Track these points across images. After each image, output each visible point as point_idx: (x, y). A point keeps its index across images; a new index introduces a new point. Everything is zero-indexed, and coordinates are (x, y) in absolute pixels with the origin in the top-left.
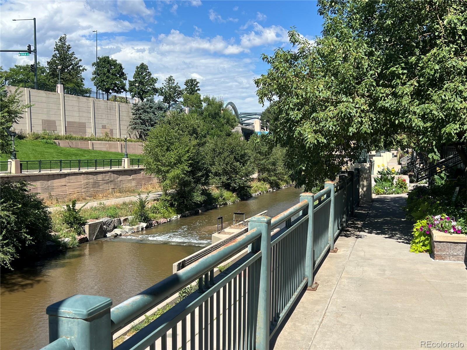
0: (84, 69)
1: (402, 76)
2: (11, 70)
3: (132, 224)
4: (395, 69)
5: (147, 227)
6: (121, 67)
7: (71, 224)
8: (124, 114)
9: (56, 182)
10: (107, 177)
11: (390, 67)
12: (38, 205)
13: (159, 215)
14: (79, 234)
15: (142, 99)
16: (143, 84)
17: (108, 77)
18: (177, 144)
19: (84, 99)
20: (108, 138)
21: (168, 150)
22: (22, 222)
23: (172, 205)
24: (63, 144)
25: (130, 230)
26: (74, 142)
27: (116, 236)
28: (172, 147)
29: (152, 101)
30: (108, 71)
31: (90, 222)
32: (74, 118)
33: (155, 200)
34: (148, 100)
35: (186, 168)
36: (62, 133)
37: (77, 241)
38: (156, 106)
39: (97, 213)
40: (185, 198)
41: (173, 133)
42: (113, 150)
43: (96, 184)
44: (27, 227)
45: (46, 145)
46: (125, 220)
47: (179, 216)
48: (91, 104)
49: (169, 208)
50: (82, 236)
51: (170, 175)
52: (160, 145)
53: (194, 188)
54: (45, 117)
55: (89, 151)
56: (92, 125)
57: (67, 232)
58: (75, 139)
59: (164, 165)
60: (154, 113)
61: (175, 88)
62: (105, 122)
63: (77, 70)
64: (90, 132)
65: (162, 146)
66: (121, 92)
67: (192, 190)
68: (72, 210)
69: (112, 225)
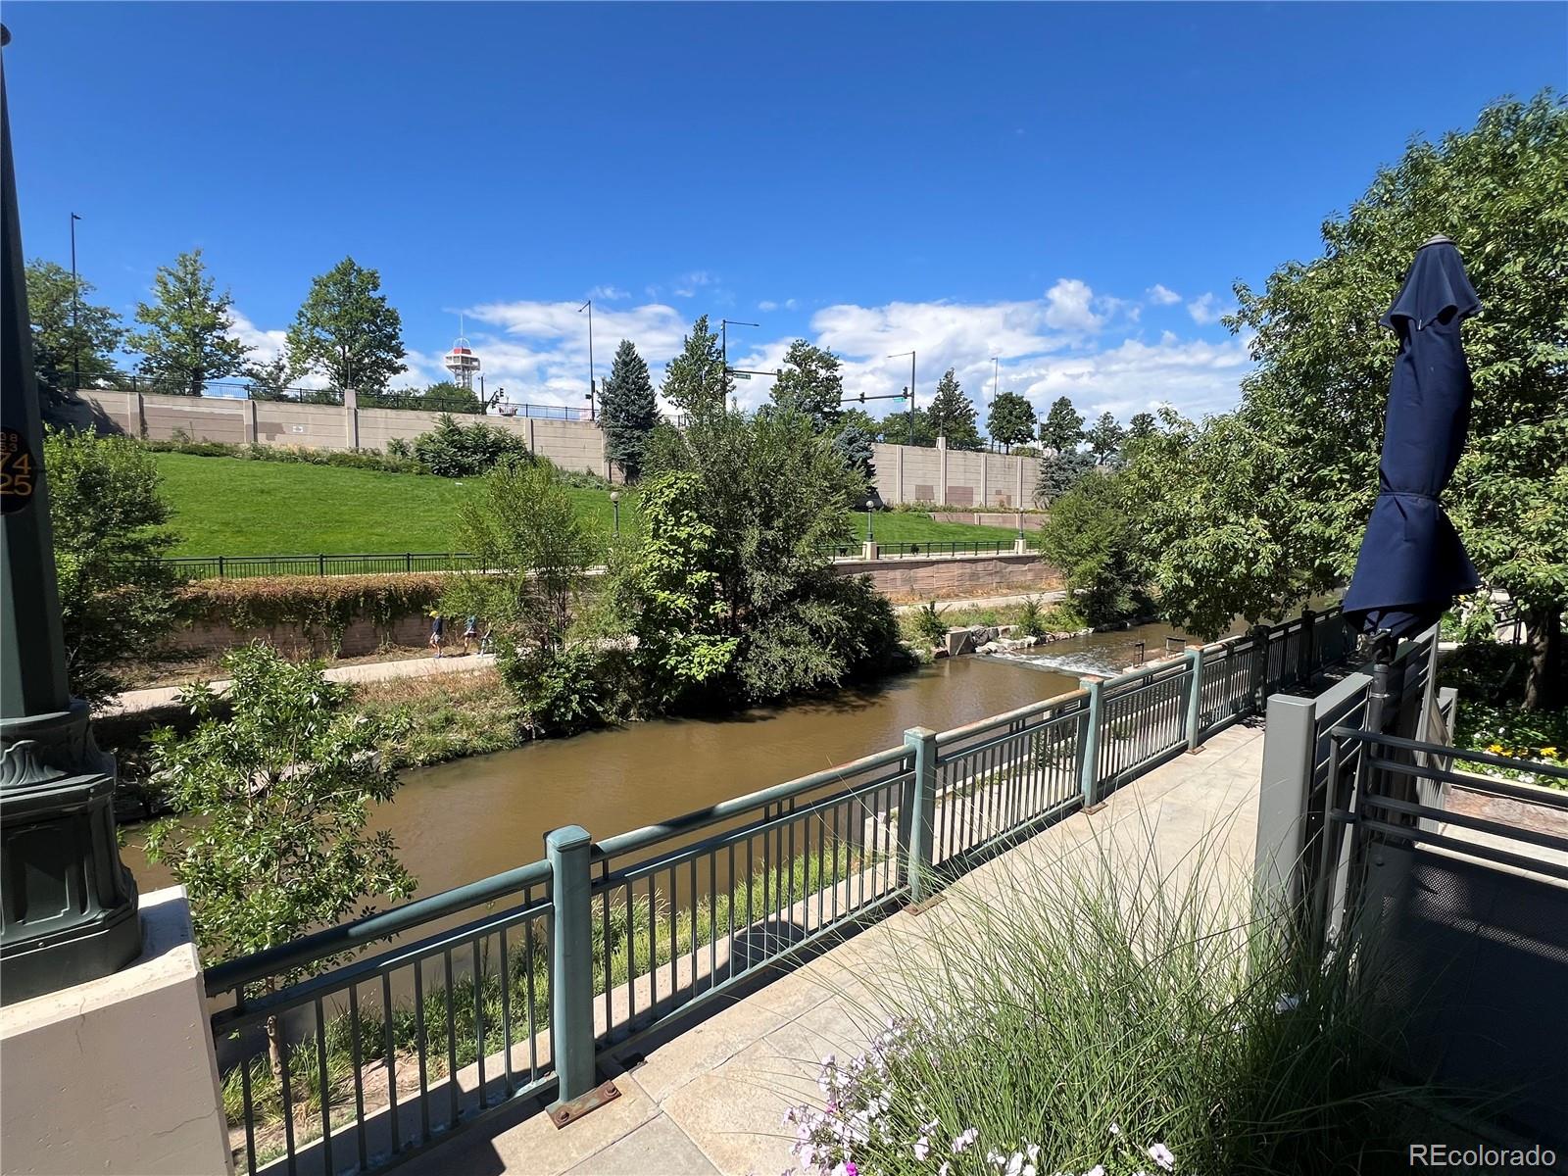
0: (976, 413)
1: (1338, 485)
2: (885, 419)
3: (1015, 636)
4: (1326, 472)
5: (1036, 644)
6: (1029, 406)
7: (928, 632)
8: (1028, 473)
9: (922, 572)
10: (991, 566)
11: (1319, 469)
12: (883, 606)
13: (1056, 627)
14: (938, 645)
15: (1059, 450)
16: (1061, 428)
17: (1009, 422)
18: (1094, 522)
19: (973, 455)
20: (1004, 508)
21: (1079, 531)
22: (859, 628)
23: (1080, 613)
24: (939, 518)
25: (1010, 645)
26: (954, 515)
27: (989, 652)
28: (1086, 527)
29: (1072, 452)
30: (1011, 413)
31: (954, 630)
32: (957, 480)
33: (1055, 603)
34: (1066, 452)
35: (1106, 558)
36: (940, 502)
37: (933, 655)
38: (1079, 459)
39: (965, 618)
40: (1103, 604)
41: (1089, 505)
42: (1008, 526)
43: (974, 576)
44: (864, 635)
45: (918, 520)
46: (1005, 630)
47: (1091, 630)
48: (983, 460)
49: (1076, 618)
50: (941, 649)
51: (1078, 569)
52: (1065, 524)
53: (1118, 589)
54: (920, 482)
55: (973, 528)
56: (982, 490)
57: (922, 643)
58: (956, 511)
59: (1071, 554)
60: (1074, 470)
61: (1113, 431)
62: (1000, 486)
63: (967, 416)
64: (978, 500)
65: (1069, 526)
66: (1026, 442)
67: (1116, 591)
68: (930, 613)
69: (985, 636)
